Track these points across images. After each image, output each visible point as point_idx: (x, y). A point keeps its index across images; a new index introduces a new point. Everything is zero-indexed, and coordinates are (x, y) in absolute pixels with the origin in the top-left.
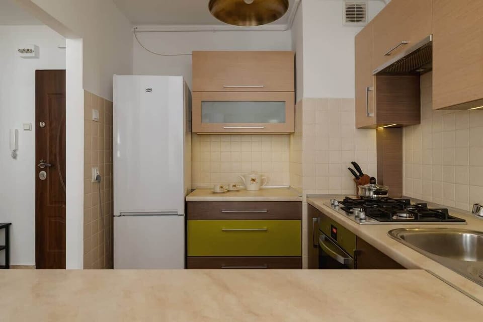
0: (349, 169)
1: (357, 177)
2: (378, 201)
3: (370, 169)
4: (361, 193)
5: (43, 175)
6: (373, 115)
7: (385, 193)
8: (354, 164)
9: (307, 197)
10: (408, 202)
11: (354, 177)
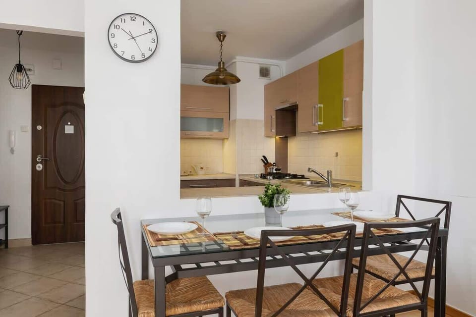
0: (262, 159)
1: (265, 164)
2: (277, 173)
3: (272, 159)
4: (268, 171)
5: (39, 167)
6: (274, 131)
7: (280, 170)
8: (264, 157)
9: (239, 175)
10: (289, 174)
11: (264, 164)
